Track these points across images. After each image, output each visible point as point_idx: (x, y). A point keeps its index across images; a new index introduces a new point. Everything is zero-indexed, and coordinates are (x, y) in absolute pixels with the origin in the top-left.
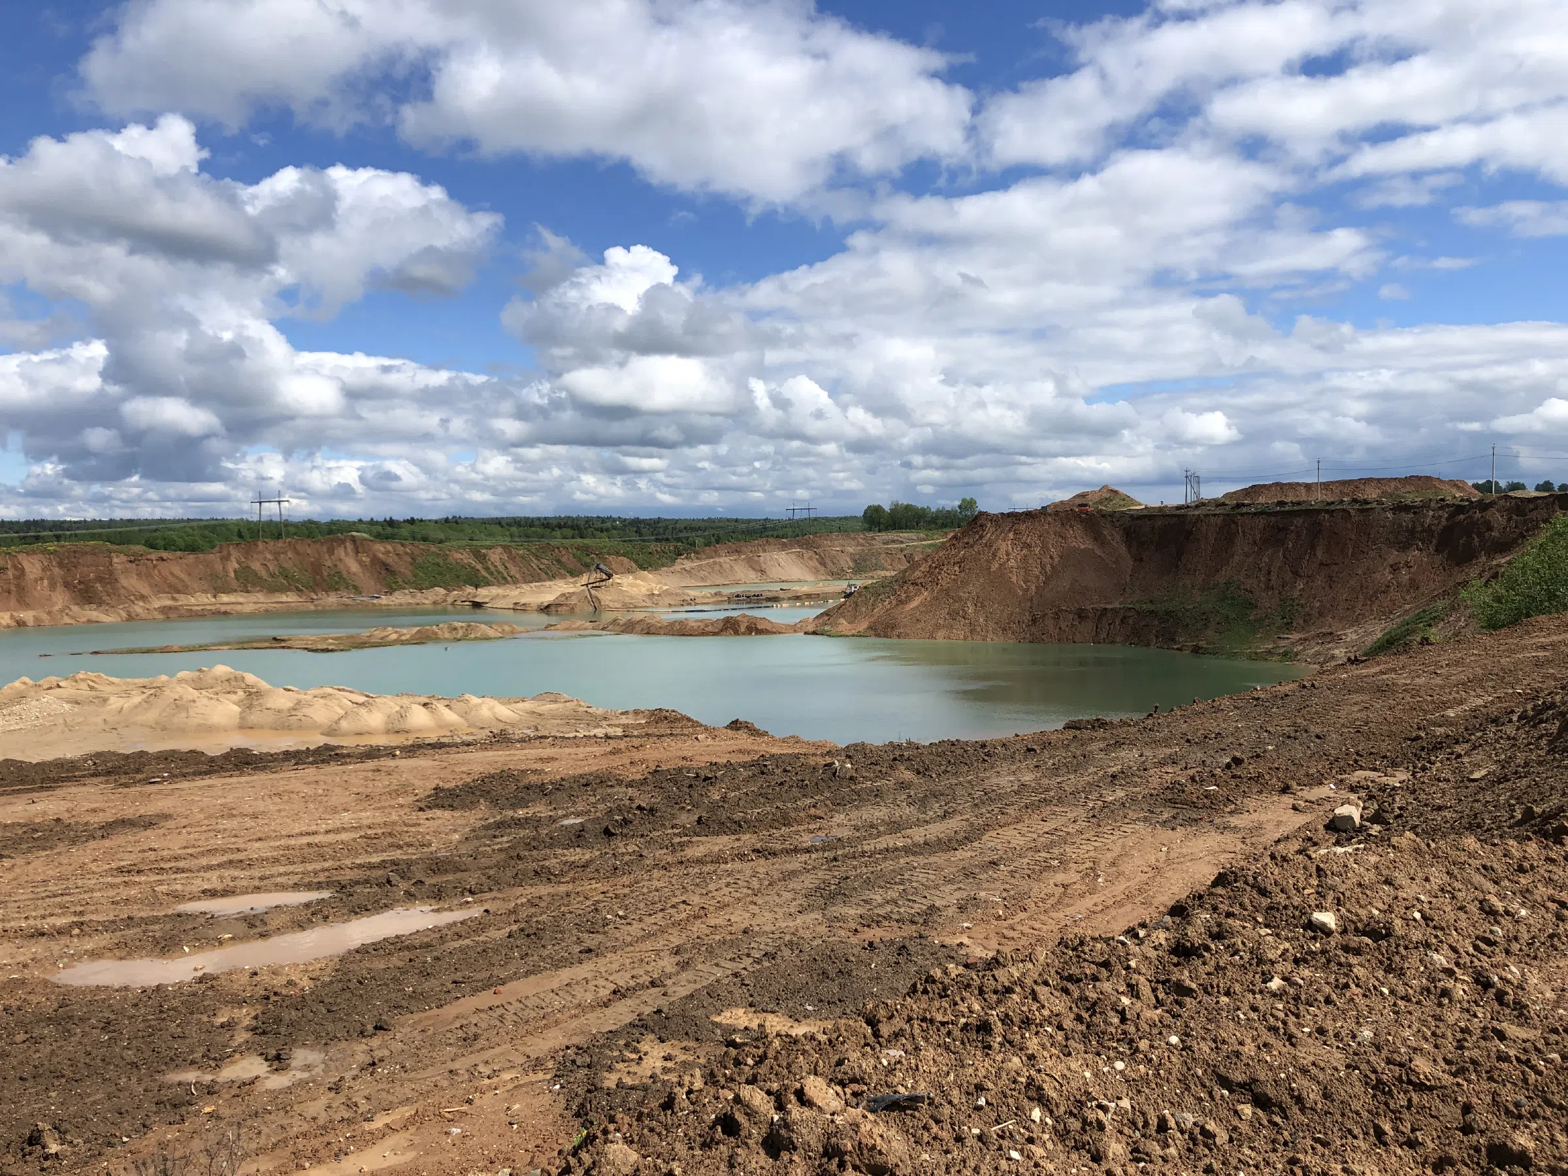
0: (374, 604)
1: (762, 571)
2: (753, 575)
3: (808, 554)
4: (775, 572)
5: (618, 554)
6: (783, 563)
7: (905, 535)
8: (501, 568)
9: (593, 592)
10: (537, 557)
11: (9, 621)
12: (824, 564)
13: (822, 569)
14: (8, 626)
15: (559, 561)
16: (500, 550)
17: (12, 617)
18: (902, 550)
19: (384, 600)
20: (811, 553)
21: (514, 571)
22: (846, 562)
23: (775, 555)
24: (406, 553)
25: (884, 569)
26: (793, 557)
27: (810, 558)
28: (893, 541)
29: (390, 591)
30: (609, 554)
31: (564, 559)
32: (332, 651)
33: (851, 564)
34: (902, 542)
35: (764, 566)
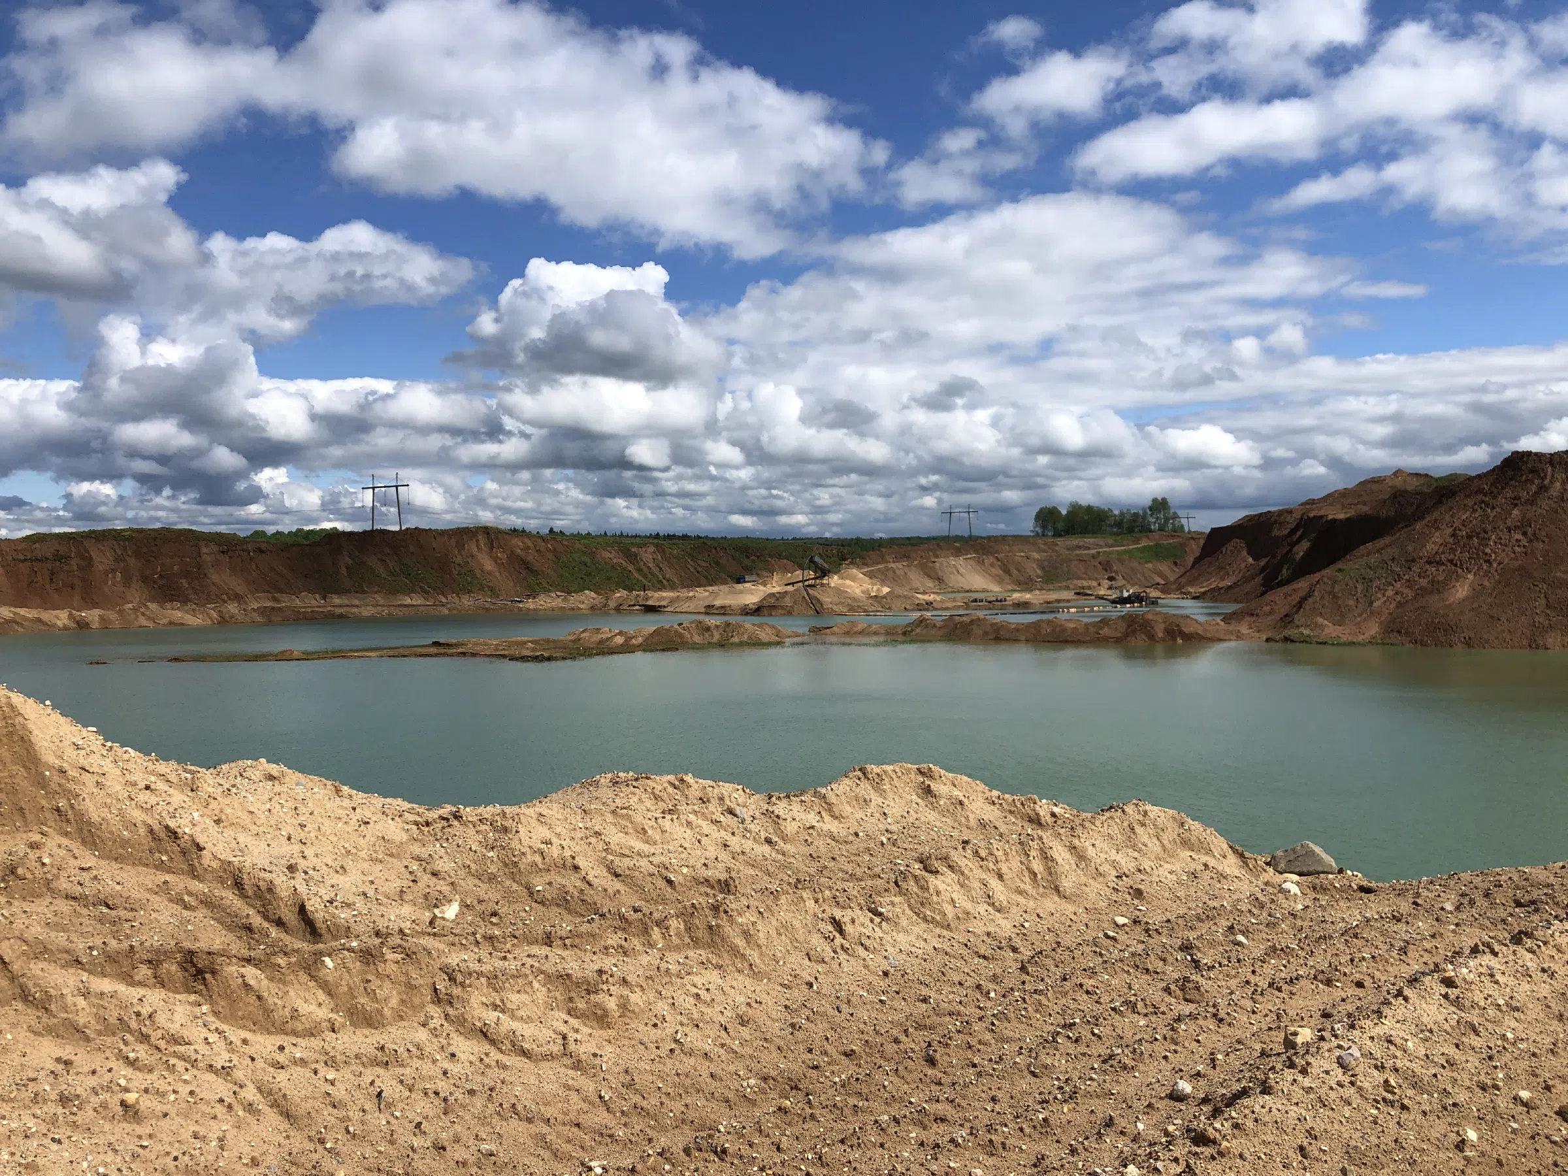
0: (520, 609)
1: (940, 580)
2: (930, 584)
3: (988, 560)
4: (956, 581)
5: (780, 557)
6: (962, 570)
7: (1089, 540)
8: (656, 571)
9: (811, 591)
10: (694, 559)
11: (66, 621)
12: (1007, 572)
13: (1007, 577)
14: (65, 628)
15: (717, 563)
16: (652, 549)
17: (71, 616)
18: (1093, 557)
19: (530, 604)
20: (992, 559)
21: (670, 574)
22: (1034, 570)
23: (953, 561)
24: (549, 551)
25: (1079, 578)
26: (972, 562)
27: (992, 565)
28: (1079, 547)
29: (533, 595)
30: (771, 556)
31: (723, 561)
32: (549, 659)
33: (1039, 572)
34: (1089, 548)
35: (940, 573)
